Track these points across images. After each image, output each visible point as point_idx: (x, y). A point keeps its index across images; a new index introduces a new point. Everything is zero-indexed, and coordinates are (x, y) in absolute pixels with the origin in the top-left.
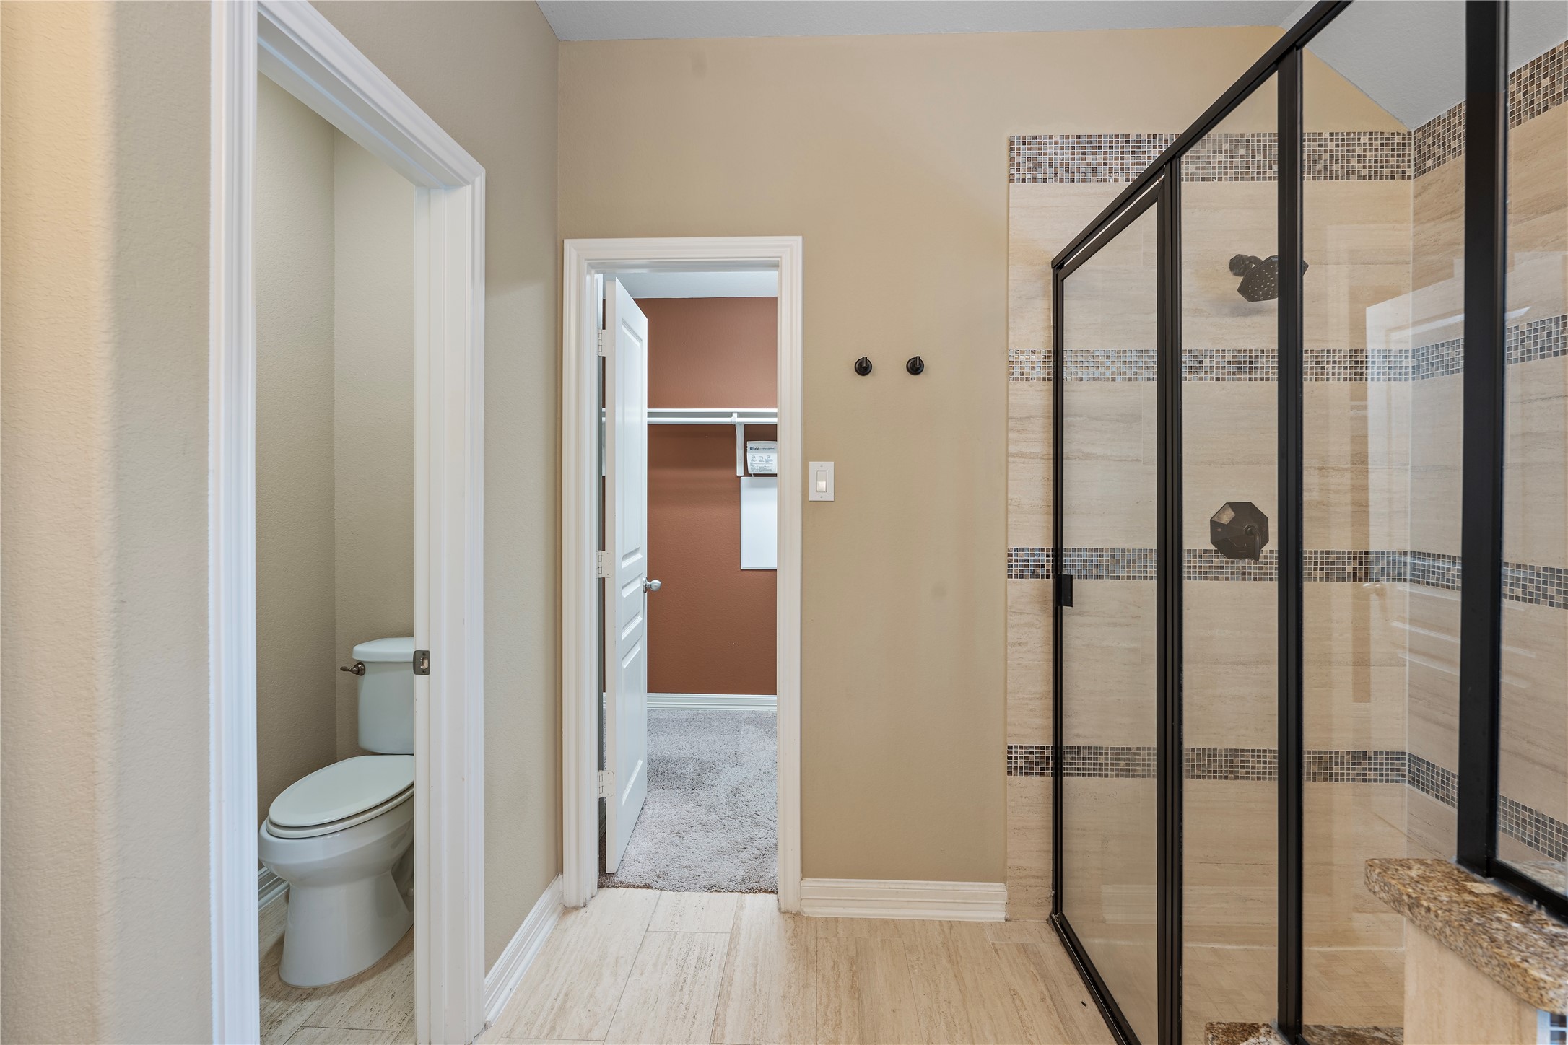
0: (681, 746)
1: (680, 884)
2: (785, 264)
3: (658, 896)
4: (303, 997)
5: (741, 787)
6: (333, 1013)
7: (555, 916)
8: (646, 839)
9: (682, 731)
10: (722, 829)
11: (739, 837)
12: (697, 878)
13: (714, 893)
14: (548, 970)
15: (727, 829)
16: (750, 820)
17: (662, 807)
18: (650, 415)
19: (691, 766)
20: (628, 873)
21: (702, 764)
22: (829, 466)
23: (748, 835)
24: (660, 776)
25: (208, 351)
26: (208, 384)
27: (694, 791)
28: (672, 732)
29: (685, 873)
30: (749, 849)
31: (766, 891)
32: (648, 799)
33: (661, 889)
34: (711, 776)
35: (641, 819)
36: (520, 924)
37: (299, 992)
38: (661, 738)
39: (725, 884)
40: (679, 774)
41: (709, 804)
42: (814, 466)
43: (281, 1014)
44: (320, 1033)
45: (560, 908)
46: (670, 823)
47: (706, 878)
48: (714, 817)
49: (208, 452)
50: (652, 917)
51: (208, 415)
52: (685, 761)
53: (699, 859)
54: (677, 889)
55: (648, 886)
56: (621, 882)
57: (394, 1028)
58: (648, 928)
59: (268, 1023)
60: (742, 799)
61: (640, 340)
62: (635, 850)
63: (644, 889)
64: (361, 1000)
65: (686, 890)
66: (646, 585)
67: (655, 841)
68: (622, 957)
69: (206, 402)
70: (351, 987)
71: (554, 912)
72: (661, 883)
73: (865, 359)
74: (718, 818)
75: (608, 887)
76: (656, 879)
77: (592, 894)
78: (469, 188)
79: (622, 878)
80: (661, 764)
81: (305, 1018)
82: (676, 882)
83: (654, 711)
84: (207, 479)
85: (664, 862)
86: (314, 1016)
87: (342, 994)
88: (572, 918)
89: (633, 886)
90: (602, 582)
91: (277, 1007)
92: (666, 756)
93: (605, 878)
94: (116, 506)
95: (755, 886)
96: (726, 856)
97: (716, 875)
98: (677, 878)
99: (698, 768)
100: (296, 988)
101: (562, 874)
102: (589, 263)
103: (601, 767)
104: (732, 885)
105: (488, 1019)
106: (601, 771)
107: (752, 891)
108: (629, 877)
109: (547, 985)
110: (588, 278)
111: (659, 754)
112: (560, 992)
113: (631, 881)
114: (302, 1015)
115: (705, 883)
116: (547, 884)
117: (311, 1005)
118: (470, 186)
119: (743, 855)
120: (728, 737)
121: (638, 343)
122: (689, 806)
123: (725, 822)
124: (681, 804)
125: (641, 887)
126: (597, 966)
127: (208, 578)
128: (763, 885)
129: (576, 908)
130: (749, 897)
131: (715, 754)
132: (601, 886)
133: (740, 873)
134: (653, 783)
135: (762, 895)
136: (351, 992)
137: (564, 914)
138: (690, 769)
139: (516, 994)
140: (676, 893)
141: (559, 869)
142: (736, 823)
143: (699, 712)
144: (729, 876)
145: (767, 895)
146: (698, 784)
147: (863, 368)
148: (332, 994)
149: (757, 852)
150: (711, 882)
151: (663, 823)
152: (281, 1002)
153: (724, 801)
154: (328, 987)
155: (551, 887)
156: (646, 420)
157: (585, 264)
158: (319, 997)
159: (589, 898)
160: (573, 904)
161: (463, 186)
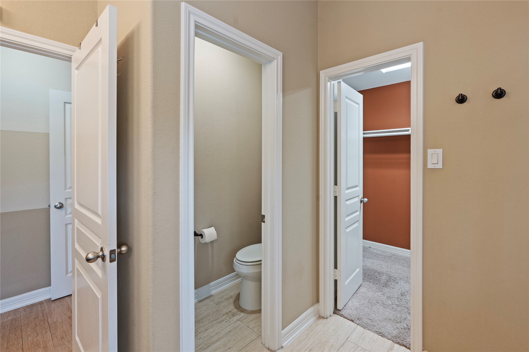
0: (383, 267)
1: (366, 326)
2: (413, 58)
3: (355, 327)
4: (242, 311)
5: (406, 293)
6: (246, 320)
7: (315, 318)
8: (357, 301)
9: (385, 261)
10: (391, 309)
11: (399, 316)
12: (374, 326)
13: (380, 336)
14: (307, 337)
15: (394, 309)
16: (406, 310)
17: (367, 290)
18: (364, 134)
19: (385, 277)
20: (346, 312)
21: (390, 277)
22: (440, 151)
23: (404, 316)
24: (370, 277)
25: (180, 123)
26: (180, 133)
27: (383, 288)
28: (380, 260)
29: (369, 322)
30: (402, 323)
31: (406, 347)
32: (362, 285)
33: (358, 324)
34: (393, 284)
35: (357, 292)
36: (300, 316)
37: (241, 309)
38: (375, 261)
39: (386, 335)
40: (378, 278)
41: (389, 295)
42: (430, 151)
43: (235, 313)
44: (241, 324)
45: (318, 315)
46: (369, 298)
47: (378, 328)
48: (389, 302)
49: (180, 152)
50: (351, 334)
51: (179, 142)
52: (383, 273)
53: (377, 318)
54: (365, 328)
55: (352, 321)
56: (342, 315)
57: (258, 333)
58: (347, 339)
59: (232, 315)
60: (405, 298)
61: (358, 104)
62: (351, 304)
63: (351, 322)
64: (253, 319)
65: (368, 329)
66: (361, 200)
67: (360, 303)
68: (334, 346)
69: (179, 138)
70: (253, 314)
71: (315, 316)
72: (358, 322)
73: (460, 95)
74: (391, 303)
75: (337, 315)
76: (356, 319)
77: (330, 315)
78: (276, 61)
79: (343, 313)
80: (372, 272)
81: (240, 317)
82: (365, 324)
83: (375, 249)
84: (179, 160)
85: (362, 314)
86: (242, 318)
87: (250, 315)
88: (321, 321)
89: (347, 318)
90: (336, 198)
91: (235, 311)
92: (375, 269)
93: (336, 311)
94: (153, 167)
95: (401, 342)
96: (390, 322)
97: (383, 329)
98: (365, 323)
99: (388, 278)
100: (241, 307)
101: (319, 303)
102: (329, 78)
103: (336, 267)
104: (390, 337)
105: (283, 345)
106: (335, 269)
107: (398, 343)
108: (346, 314)
109: (305, 343)
110: (329, 83)
111: (372, 268)
112: (308, 348)
113: (346, 316)
114: (239, 316)
115: (377, 330)
116: (313, 305)
117: (242, 314)
118: (276, 60)
119: (398, 325)
120: (406, 269)
121: (357, 106)
122: (379, 294)
123: (394, 306)
124: (376, 291)
125: (349, 320)
126: (324, 345)
127: (179, 188)
128: (405, 344)
129: (323, 318)
130: (397, 346)
131: (397, 275)
132: (334, 313)
133: (395, 333)
134: (367, 279)
135: (403, 348)
136: (253, 315)
137: (319, 318)
138: (384, 278)
139: (294, 340)
140: (363, 329)
141: (318, 301)
142: (399, 309)
143: (396, 254)
144: (389, 332)
145: (406, 349)
146: (386, 285)
147: (461, 99)
148: (248, 313)
149: (406, 326)
150: (380, 331)
151: (366, 297)
152: (236, 310)
153: (396, 296)
154: (248, 311)
155: (314, 306)
156: (362, 136)
157: (327, 78)
158: (245, 313)
159: (329, 315)
160: (323, 316)
161: (274, 60)
